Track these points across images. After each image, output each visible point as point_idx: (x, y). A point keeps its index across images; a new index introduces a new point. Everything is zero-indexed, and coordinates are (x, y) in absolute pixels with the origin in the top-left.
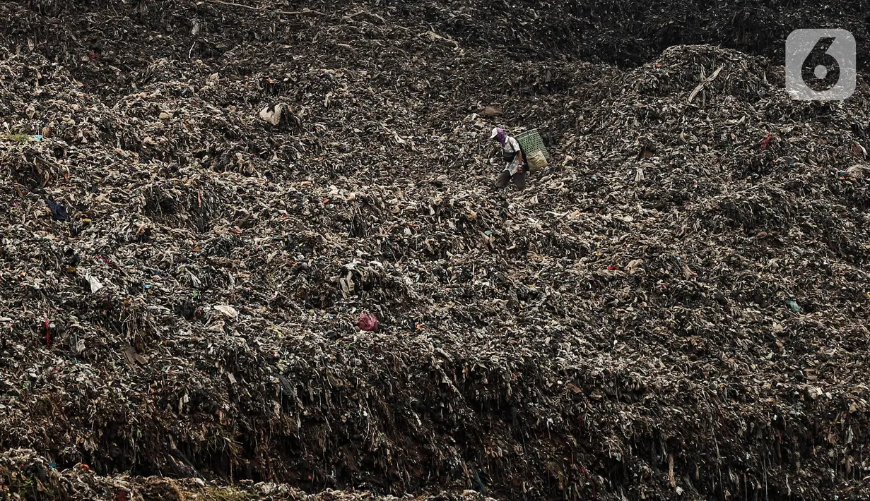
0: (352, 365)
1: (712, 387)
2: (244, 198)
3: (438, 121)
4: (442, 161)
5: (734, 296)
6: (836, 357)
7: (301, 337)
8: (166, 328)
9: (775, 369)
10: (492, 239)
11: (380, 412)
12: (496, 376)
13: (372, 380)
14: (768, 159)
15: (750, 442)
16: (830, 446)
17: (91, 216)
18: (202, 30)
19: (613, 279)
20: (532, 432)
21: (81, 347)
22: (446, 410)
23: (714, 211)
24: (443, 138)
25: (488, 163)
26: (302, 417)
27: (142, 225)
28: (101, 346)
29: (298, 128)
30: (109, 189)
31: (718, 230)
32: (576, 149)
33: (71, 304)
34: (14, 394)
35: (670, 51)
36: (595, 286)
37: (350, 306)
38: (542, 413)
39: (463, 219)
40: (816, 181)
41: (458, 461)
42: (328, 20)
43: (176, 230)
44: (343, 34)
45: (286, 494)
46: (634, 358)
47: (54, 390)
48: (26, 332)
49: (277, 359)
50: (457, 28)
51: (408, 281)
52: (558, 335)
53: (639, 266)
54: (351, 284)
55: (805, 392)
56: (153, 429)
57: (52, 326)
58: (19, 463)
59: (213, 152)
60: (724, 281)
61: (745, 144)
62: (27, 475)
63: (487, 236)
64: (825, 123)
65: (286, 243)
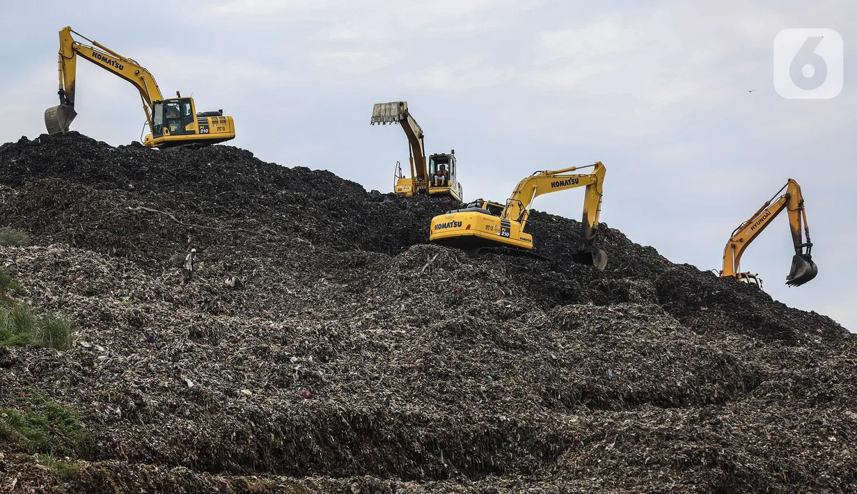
0: (303, 415)
1: (458, 418)
2: (233, 329)
3: (306, 282)
4: (310, 301)
5: (463, 374)
6: (510, 401)
7: (280, 403)
8: (223, 402)
9: (484, 408)
10: (344, 344)
11: (316, 436)
12: (365, 418)
13: (312, 422)
14: (461, 298)
15: (475, 442)
16: (510, 443)
17: (165, 340)
18: (192, 240)
19: (410, 368)
20: (381, 442)
21: (188, 413)
22: (344, 434)
23: (443, 328)
24: (309, 290)
25: (332, 302)
26: (283, 440)
27: (189, 344)
28: (196, 412)
29: (243, 288)
30: (173, 328)
31: (445, 338)
32: (372, 295)
33: (181, 393)
34: (161, 435)
35: (413, 248)
36: (402, 372)
37: (297, 386)
38: (386, 433)
39: (332, 336)
40: (483, 308)
41: (350, 456)
42: (251, 234)
43: (204, 346)
44: (259, 240)
45: (292, 481)
46: (423, 406)
47: (178, 433)
48: (164, 407)
49: (271, 414)
50: (309, 235)
51: (321, 373)
52: (389, 396)
53: (421, 362)
54: (298, 376)
55: (498, 418)
56: (221, 449)
57: (175, 403)
58: (182, 474)
59: (206, 301)
60: (458, 367)
61: (450, 291)
62: (186, 479)
63: (342, 343)
64: (486, 280)
65: (253, 350)
